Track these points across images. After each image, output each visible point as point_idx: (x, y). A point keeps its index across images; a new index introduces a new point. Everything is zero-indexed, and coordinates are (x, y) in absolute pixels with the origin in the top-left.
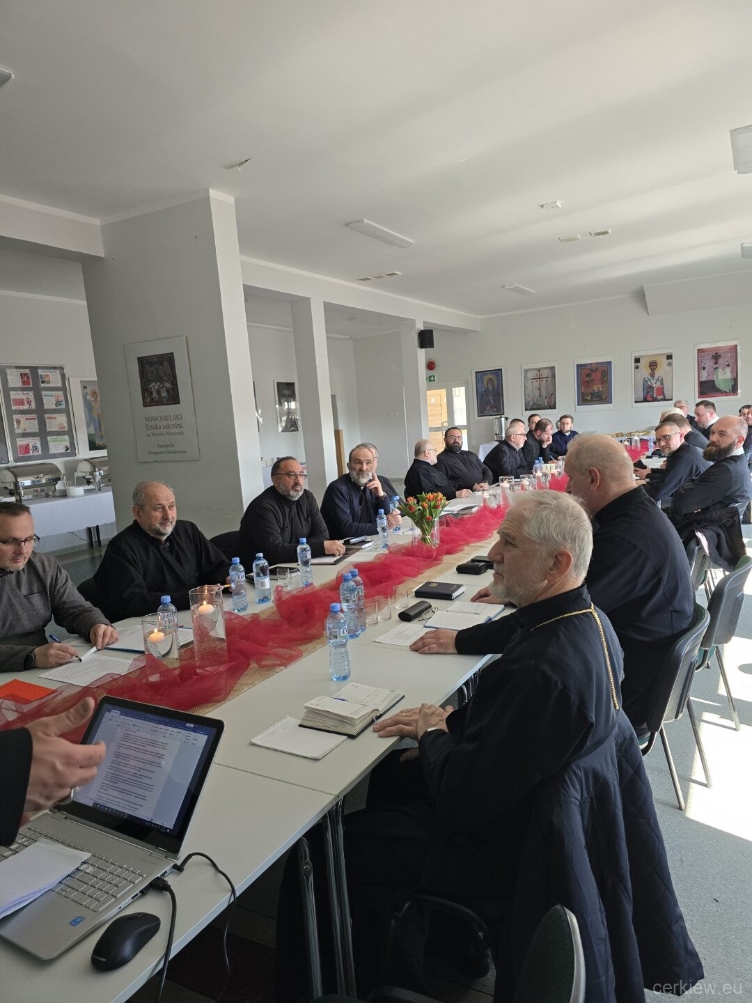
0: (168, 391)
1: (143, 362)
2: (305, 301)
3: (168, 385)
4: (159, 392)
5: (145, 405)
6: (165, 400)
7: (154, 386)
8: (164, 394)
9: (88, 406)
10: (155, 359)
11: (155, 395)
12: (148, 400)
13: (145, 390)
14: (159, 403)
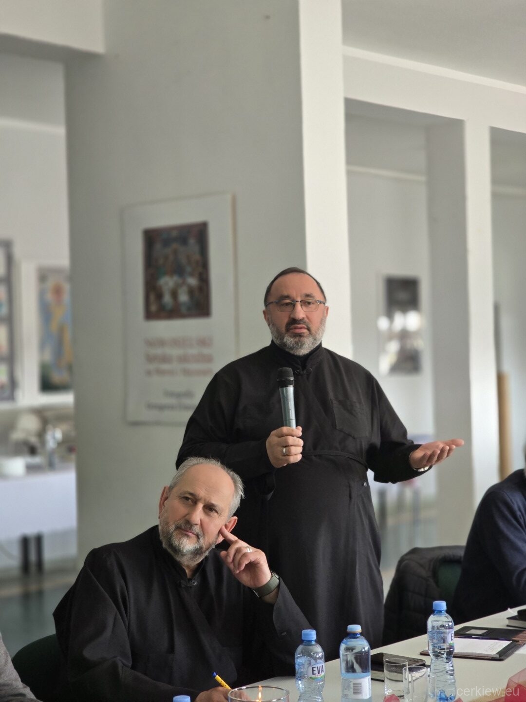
0: (191, 292)
1: (151, 237)
2: (455, 127)
3: (193, 281)
4: (174, 294)
5: (150, 315)
6: (184, 310)
7: (167, 282)
8: (184, 298)
9: (46, 312)
10: (174, 234)
11: (167, 299)
12: (153, 308)
13: (152, 288)
14: (173, 313)
